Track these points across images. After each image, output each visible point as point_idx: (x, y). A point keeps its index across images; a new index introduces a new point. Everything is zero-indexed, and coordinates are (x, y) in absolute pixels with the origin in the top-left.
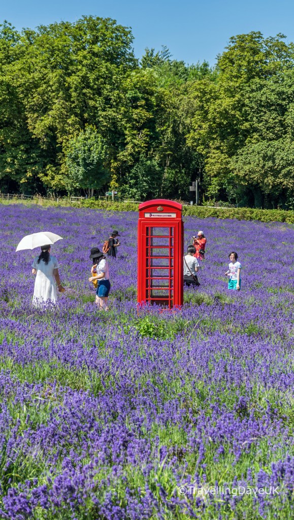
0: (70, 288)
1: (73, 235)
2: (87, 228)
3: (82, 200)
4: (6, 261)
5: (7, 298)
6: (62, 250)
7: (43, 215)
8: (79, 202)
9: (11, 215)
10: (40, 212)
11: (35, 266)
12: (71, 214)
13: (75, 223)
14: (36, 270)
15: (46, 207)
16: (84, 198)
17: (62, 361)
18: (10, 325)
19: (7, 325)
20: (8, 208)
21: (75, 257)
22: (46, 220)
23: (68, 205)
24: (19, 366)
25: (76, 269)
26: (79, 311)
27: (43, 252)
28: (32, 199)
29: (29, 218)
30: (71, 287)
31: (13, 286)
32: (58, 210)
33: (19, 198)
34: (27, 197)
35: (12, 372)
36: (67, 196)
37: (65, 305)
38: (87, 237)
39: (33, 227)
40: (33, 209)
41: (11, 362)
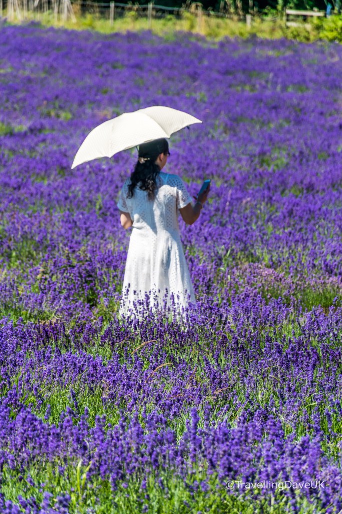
0: (271, 267)
1: (287, 119)
2: (328, 99)
3: (316, 21)
4: (98, 190)
5: (93, 293)
6: (256, 160)
7: (206, 63)
8: (308, 27)
9: (117, 61)
10: (201, 54)
11: (124, 204)
12: (285, 59)
13: (294, 84)
14: (128, 215)
15: (217, 40)
16: (321, 14)
17: (221, 471)
18: (88, 369)
19: (81, 370)
20: (110, 42)
21: (290, 180)
22: (215, 75)
23: (278, 35)
24: (105, 484)
25: (291, 213)
26: (290, 331)
27: (139, 162)
28: (179, 16)
29: (166, 71)
30: (273, 265)
31: (111, 262)
32: (249, 49)
33: (142, 13)
34: (163, 11)
35: (85, 501)
36: (275, 8)
37: (252, 315)
38: (327, 125)
39: (178, 94)
40: (178, 44)
41: (82, 472)
